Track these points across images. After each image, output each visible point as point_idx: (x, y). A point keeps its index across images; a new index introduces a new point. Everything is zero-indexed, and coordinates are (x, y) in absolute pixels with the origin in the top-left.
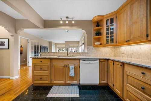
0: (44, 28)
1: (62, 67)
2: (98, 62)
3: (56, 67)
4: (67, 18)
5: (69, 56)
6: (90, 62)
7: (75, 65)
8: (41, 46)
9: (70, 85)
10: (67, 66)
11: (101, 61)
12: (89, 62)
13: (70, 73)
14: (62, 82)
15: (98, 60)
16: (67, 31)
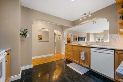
0: (73, 26)
1: (78, 52)
2: (113, 53)
3: (74, 51)
4: (85, 14)
5: (87, 44)
6: (101, 51)
7: (86, 51)
8: (78, 37)
9: (83, 67)
10: (80, 51)
11: (117, 53)
12: (99, 51)
13: (82, 57)
14: (78, 62)
15: (113, 51)
16: (95, 22)
